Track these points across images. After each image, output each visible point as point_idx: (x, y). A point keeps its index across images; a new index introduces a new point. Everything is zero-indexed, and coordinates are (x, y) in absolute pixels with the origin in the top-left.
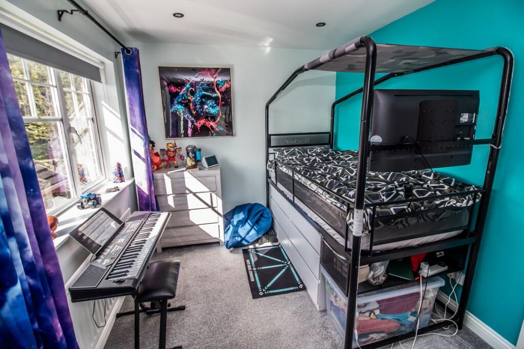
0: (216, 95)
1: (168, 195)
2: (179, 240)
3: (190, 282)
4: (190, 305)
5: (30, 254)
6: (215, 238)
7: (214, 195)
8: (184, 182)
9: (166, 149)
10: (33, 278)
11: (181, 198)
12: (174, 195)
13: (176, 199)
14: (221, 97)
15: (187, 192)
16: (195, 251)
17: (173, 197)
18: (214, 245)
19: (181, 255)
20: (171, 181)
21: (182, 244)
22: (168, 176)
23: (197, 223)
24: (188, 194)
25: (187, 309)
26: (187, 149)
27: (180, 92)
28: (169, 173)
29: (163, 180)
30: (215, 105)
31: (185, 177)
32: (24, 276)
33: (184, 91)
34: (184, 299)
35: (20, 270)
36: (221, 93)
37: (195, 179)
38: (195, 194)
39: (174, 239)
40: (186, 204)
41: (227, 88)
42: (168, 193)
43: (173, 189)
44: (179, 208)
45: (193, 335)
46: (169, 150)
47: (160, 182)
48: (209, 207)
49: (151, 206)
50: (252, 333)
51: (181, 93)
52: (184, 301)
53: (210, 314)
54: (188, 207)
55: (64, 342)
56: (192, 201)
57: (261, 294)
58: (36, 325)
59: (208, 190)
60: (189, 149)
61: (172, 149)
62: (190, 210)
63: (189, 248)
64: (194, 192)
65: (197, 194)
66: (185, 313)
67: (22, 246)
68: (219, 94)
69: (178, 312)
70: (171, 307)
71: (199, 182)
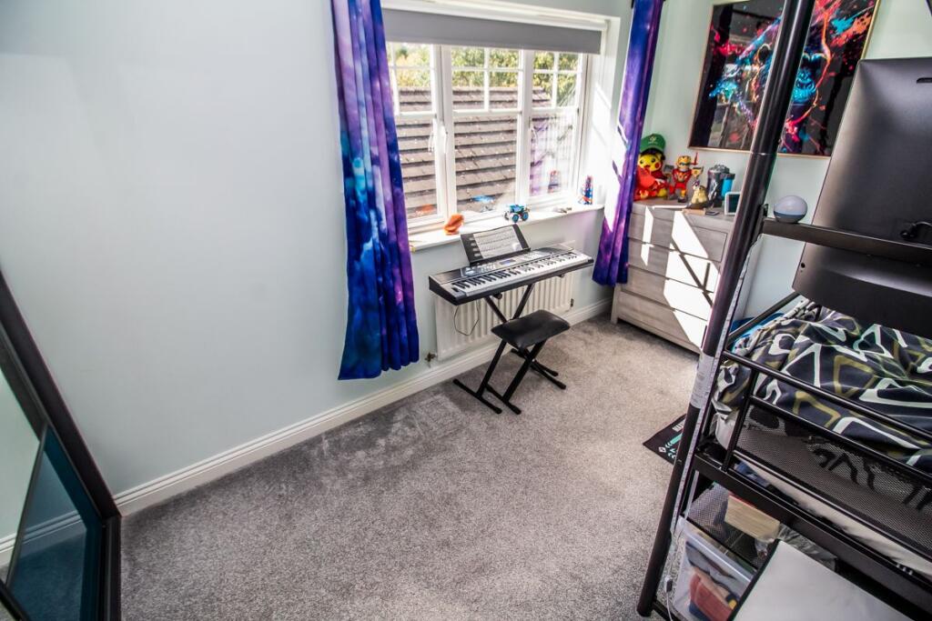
0: (818, 55)
1: (645, 243)
2: (641, 318)
3: (602, 371)
4: (572, 389)
5: (384, 225)
6: (693, 344)
7: (713, 269)
8: (671, 228)
9: (676, 167)
10: (384, 245)
11: (661, 255)
12: (652, 246)
13: (654, 253)
14: (832, 61)
15: (672, 247)
16: (654, 346)
17: (650, 248)
18: (687, 354)
19: (631, 340)
20: (654, 221)
21: (643, 326)
22: (651, 211)
23: (672, 306)
24: (672, 250)
25: (565, 391)
26: (709, 173)
27: (741, 54)
28: (653, 207)
29: (643, 215)
30: (809, 80)
31: (675, 220)
32: (378, 241)
33: (749, 52)
34: (574, 381)
35: (375, 235)
36: (833, 50)
37: (689, 228)
38: (682, 255)
39: (635, 313)
40: (665, 267)
41: (855, 36)
42: (644, 240)
43: (653, 235)
44: (653, 269)
45: (541, 412)
46: (678, 170)
47: (638, 218)
48: (700, 286)
49: (614, 249)
50: (589, 466)
51: (740, 58)
52: (572, 383)
53: (577, 413)
54: (665, 273)
55: (402, 306)
56: (674, 265)
57: (662, 450)
58: (381, 279)
59: (706, 256)
60: (713, 172)
61: (683, 168)
62: (668, 279)
63: (651, 338)
64: (682, 250)
65: (686, 256)
66: (559, 392)
67: (379, 219)
68: (826, 53)
69: (554, 386)
70: (555, 378)
71: (694, 235)
